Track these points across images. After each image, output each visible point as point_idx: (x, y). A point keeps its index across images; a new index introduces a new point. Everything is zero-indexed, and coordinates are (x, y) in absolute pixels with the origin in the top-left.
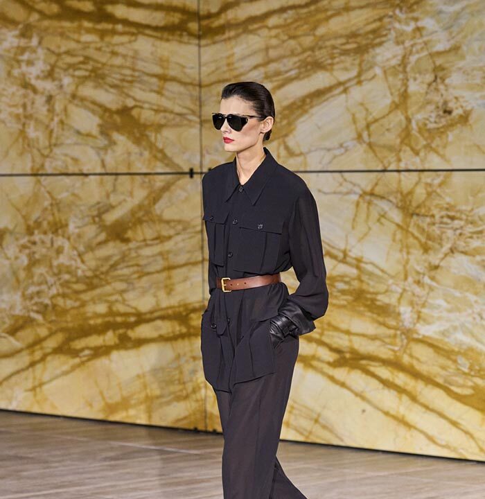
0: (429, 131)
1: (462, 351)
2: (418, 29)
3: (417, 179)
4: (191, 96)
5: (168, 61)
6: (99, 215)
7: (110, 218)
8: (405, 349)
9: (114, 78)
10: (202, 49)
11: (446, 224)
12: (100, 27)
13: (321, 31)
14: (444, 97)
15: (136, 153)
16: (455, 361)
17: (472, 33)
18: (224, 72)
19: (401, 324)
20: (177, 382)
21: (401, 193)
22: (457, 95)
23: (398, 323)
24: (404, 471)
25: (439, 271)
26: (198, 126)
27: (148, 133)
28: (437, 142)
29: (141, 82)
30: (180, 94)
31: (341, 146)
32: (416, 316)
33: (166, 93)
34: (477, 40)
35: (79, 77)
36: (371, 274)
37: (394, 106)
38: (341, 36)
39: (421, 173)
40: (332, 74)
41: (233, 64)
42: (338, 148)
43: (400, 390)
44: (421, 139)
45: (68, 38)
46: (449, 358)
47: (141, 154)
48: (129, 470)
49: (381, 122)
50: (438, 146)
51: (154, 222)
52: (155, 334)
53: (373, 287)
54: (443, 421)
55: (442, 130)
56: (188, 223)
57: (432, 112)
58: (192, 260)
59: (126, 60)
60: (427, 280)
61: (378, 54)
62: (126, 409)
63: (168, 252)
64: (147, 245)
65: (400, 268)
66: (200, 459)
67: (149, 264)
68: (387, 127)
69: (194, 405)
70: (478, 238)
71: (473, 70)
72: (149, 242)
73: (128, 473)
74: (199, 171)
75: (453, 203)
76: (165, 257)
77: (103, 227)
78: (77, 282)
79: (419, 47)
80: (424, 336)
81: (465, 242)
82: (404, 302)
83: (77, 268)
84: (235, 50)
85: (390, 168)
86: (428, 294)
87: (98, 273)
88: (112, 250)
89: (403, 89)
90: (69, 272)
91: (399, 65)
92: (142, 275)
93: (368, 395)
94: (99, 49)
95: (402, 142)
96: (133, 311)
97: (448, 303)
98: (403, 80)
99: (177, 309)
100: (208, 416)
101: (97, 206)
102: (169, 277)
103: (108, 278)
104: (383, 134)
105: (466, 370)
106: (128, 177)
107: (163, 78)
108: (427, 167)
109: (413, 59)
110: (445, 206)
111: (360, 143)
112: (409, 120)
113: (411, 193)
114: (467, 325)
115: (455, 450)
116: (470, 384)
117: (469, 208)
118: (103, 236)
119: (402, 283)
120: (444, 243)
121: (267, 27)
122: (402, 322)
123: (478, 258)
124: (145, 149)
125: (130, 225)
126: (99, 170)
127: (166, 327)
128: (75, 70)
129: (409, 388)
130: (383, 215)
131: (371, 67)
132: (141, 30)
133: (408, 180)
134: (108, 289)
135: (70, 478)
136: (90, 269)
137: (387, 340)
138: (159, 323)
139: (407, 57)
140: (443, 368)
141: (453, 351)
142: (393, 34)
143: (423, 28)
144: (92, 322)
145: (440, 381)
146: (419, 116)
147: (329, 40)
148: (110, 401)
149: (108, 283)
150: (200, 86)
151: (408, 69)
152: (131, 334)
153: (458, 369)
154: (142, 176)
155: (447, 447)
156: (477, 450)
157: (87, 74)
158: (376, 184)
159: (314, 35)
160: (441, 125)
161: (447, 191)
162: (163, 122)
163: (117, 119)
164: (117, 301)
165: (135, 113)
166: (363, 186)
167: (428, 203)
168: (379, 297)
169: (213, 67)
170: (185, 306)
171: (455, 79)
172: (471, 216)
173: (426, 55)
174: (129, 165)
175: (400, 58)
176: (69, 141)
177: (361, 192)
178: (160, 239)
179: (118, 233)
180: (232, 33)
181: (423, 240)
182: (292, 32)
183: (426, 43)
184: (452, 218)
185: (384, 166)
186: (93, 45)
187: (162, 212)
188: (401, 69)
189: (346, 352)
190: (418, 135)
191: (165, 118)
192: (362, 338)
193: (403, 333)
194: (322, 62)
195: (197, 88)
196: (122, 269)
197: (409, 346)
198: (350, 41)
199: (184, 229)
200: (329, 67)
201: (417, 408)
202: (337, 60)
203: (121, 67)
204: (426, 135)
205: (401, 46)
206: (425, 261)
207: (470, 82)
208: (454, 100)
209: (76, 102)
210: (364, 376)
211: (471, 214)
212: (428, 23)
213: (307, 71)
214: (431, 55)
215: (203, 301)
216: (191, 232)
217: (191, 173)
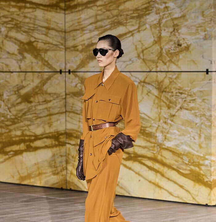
0: (171, 54)
1: (185, 154)
2: (166, 7)
3: (165, 75)
4: (61, 36)
5: (50, 21)
6: (18, 91)
7: (23, 92)
8: (159, 152)
9: (25, 28)
10: (66, 15)
11: (178, 96)
12: (19, 5)
13: (121, 7)
14: (178, 38)
15: (35, 63)
16: (182, 158)
17: (191, 9)
18: (76, 26)
19: (157, 141)
20: (53, 167)
21: (158, 82)
22: (184, 38)
23: (156, 141)
24: (159, 208)
25: (175, 117)
26: (64, 50)
27: (40, 53)
28: (174, 59)
29: (37, 30)
30: (56, 36)
31: (130, 60)
32: (164, 138)
33: (50, 35)
34: (193, 13)
35: (8, 28)
36: (143, 119)
37: (155, 42)
38: (131, 10)
39: (167, 73)
40: (126, 27)
41: (80, 22)
42: (129, 61)
43: (157, 171)
44: (167, 57)
45: (4, 9)
46: (179, 157)
47: (38, 63)
48: (34, 207)
49: (148, 49)
50: (175, 60)
51: (43, 94)
52: (43, 145)
53: (144, 124)
54: (176, 185)
55: (177, 53)
56: (59, 95)
57: (172, 45)
58: (61, 111)
59: (31, 20)
60: (169, 121)
61: (147, 19)
62: (30, 179)
63: (50, 108)
64: (40, 104)
65: (157, 116)
66: (65, 202)
67: (41, 113)
68: (152, 52)
69: (61, 177)
70: (193, 102)
71: (191, 26)
72: (41, 103)
73: (34, 208)
74: (64, 71)
75: (181, 87)
76: (48, 110)
77: (20, 96)
78: (7, 121)
79: (166, 15)
80: (168, 147)
81: (187, 104)
82: (159, 131)
83: (8, 114)
84: (81, 16)
85: (153, 70)
86: (170, 128)
87: (17, 117)
88: (24, 106)
89: (159, 35)
90: (3, 116)
91: (157, 24)
92: (38, 118)
93: (141, 173)
94: (18, 15)
95: (158, 59)
96: (33, 134)
97: (179, 132)
98: (159, 30)
99: (54, 134)
100: (68, 182)
101: (17, 86)
102: (50, 119)
103: (22, 119)
104: (150, 55)
105: (187, 162)
106: (31, 73)
107: (48, 28)
108: (170, 70)
109: (164, 21)
110: (178, 88)
111: (139, 59)
112: (162, 49)
113: (162, 82)
114: (187, 142)
115: (181, 199)
116: (189, 168)
117: (189, 89)
118: (19, 100)
119: (158, 122)
120: (177, 105)
121: (96, 6)
122: (158, 140)
123: (193, 112)
124: (39, 61)
125: (32, 95)
126: (18, 70)
127: (48, 142)
128: (7, 24)
129: (160, 170)
130: (150, 92)
131: (145, 24)
132: (38, 6)
133: (161, 76)
134: (22, 124)
135: (7, 210)
136: (13, 115)
137: (151, 149)
138: (45, 140)
139: (161, 20)
140: (177, 161)
141: (181, 154)
142: (155, 9)
143: (169, 7)
144: (14, 139)
145: (175, 167)
146: (166, 47)
147: (125, 12)
148: (22, 175)
149: (22, 122)
150: (65, 32)
151: (162, 25)
152: (32, 145)
153: (183, 162)
154: (38, 73)
155: (178, 197)
156: (192, 199)
157: (13, 26)
158: (146, 78)
159: (118, 9)
160: (176, 51)
161: (179, 81)
162: (48, 48)
163: (26, 46)
164: (25, 130)
165: (35, 44)
166: (140, 78)
167: (170, 86)
168: (147, 129)
169: (71, 23)
170: (58, 132)
171: (183, 30)
172: (190, 93)
173: (170, 19)
174: (32, 68)
175: (158, 20)
176: (4, 57)
177: (139, 81)
178: (46, 102)
179: (26, 99)
180: (80, 8)
181: (168, 103)
182: (108, 8)
183: (170, 14)
184: (181, 93)
185: (150, 69)
186: (15, 13)
187: (47, 89)
188: (158, 25)
189: (132, 154)
190: (166, 55)
191: (49, 46)
192: (139, 147)
193: (158, 145)
194: (122, 22)
195: (64, 33)
196: (28, 115)
197: (161, 151)
198: (135, 12)
199: (57, 97)
200: (125, 24)
201: (164, 179)
202: (128, 21)
203: (28, 23)
204: (170, 55)
205: (158, 15)
206: (168, 113)
207: (190, 32)
208: (183, 40)
209: (7, 39)
210: (140, 165)
211: (190, 92)
212: (171, 5)
213: (115, 26)
214: (173, 19)
215: (66, 130)
216: (60, 99)
217: (61, 72)
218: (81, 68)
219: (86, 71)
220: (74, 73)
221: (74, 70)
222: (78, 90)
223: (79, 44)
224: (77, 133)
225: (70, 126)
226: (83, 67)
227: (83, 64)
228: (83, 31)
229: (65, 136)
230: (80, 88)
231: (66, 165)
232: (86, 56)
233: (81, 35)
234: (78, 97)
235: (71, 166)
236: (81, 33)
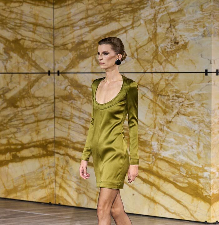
0: (167, 52)
1: (183, 165)
2: (162, 1)
3: (161, 77)
4: (49, 33)
5: (38, 16)
6: (3, 94)
8: (154, 163)
9: (12, 24)
10: (55, 10)
11: (175, 100)
13: (113, 1)
14: (175, 35)
15: (22, 63)
16: (179, 170)
17: (189, 3)
18: (66, 22)
20: (41, 179)
21: (153, 84)
22: (181, 34)
23: (151, 150)
25: (171, 123)
26: (53, 49)
28: (171, 58)
29: (24, 26)
30: (44, 33)
32: (160, 147)
33: (37, 32)
37: (149, 40)
38: (124, 4)
39: (163, 74)
40: (119, 23)
41: (70, 18)
43: (152, 184)
44: (163, 56)
46: (176, 168)
47: (24, 63)
49: (143, 48)
50: (171, 60)
51: (30, 98)
52: (30, 155)
54: (173, 200)
55: (174, 52)
56: (47, 98)
57: (169, 43)
58: (49, 117)
59: (17, 15)
60: (165, 128)
61: (142, 13)
62: (16, 193)
63: (37, 113)
64: (27, 109)
65: (153, 122)
67: (28, 119)
68: (147, 51)
69: (49, 191)
70: (191, 107)
71: (189, 22)
74: (53, 72)
75: (178, 89)
76: (36, 115)
77: (5, 100)
79: (162, 10)
80: (164, 157)
81: (185, 109)
82: (154, 139)
84: (71, 11)
85: (147, 71)
86: (166, 135)
87: (2, 123)
88: (9, 111)
89: (154, 31)
91: (153, 19)
92: (24, 124)
93: (135, 186)
94: (4, 10)
95: (154, 58)
96: (20, 143)
97: (176, 140)
98: (154, 26)
99: (41, 142)
100: (56, 196)
101: (2, 89)
102: (38, 126)
104: (144, 54)
105: (185, 174)
107: (36, 25)
109: (159, 16)
110: (175, 91)
111: (133, 59)
112: (157, 47)
113: (158, 84)
114: (185, 151)
115: (178, 215)
116: (186, 181)
117: (187, 92)
118: (5, 105)
119: (153, 130)
120: (174, 110)
122: (153, 150)
123: (191, 117)
124: (26, 61)
125: (19, 99)
127: (36, 151)
129: (156, 183)
130: (144, 95)
131: (139, 20)
133: (156, 78)
134: (7, 131)
137: (146, 159)
138: (32, 149)
139: (156, 15)
141: (178, 165)
142: (150, 3)
145: (171, 180)
146: (162, 45)
147: (118, 6)
148: (8, 188)
149: (7, 128)
150: (54, 29)
151: (157, 21)
152: (18, 154)
153: (181, 174)
155: (175, 213)
158: (141, 79)
159: (111, 3)
160: (173, 49)
161: (176, 83)
162: (35, 47)
163: (13, 45)
164: (11, 137)
165: (21, 42)
167: (166, 89)
168: (142, 137)
169: (60, 19)
170: (46, 140)
171: (180, 26)
173: (166, 14)
174: (18, 69)
175: (153, 15)
178: (33, 106)
179: (13, 103)
180: (70, 2)
181: (164, 108)
182: (99, 2)
183: (166, 8)
184: (178, 97)
185: (144, 70)
186: (1, 8)
187: (35, 92)
188: (153, 21)
190: (162, 54)
193: (153, 155)
194: (115, 17)
196: (14, 121)
197: (156, 162)
198: (128, 6)
199: (45, 101)
200: (118, 20)
202: (121, 16)
203: (14, 19)
204: (166, 54)
205: (154, 9)
206: (164, 119)
207: (188, 28)
208: (180, 37)
211: (188, 95)
213: (107, 21)
214: (169, 14)
215: (54, 138)
216: (48, 103)
217: (49, 73)
218: (71, 69)
219: (76, 72)
220: (63, 74)
221: (63, 71)
222: (68, 94)
223: (68, 42)
224: (66, 141)
225: (59, 134)
226: (73, 67)
227: (73, 64)
228: (73, 27)
229: (54, 144)
230: (70, 91)
231: (55, 178)
232: (76, 55)
233: (70, 32)
234: (67, 101)
235: (60, 178)
236: (71, 30)
